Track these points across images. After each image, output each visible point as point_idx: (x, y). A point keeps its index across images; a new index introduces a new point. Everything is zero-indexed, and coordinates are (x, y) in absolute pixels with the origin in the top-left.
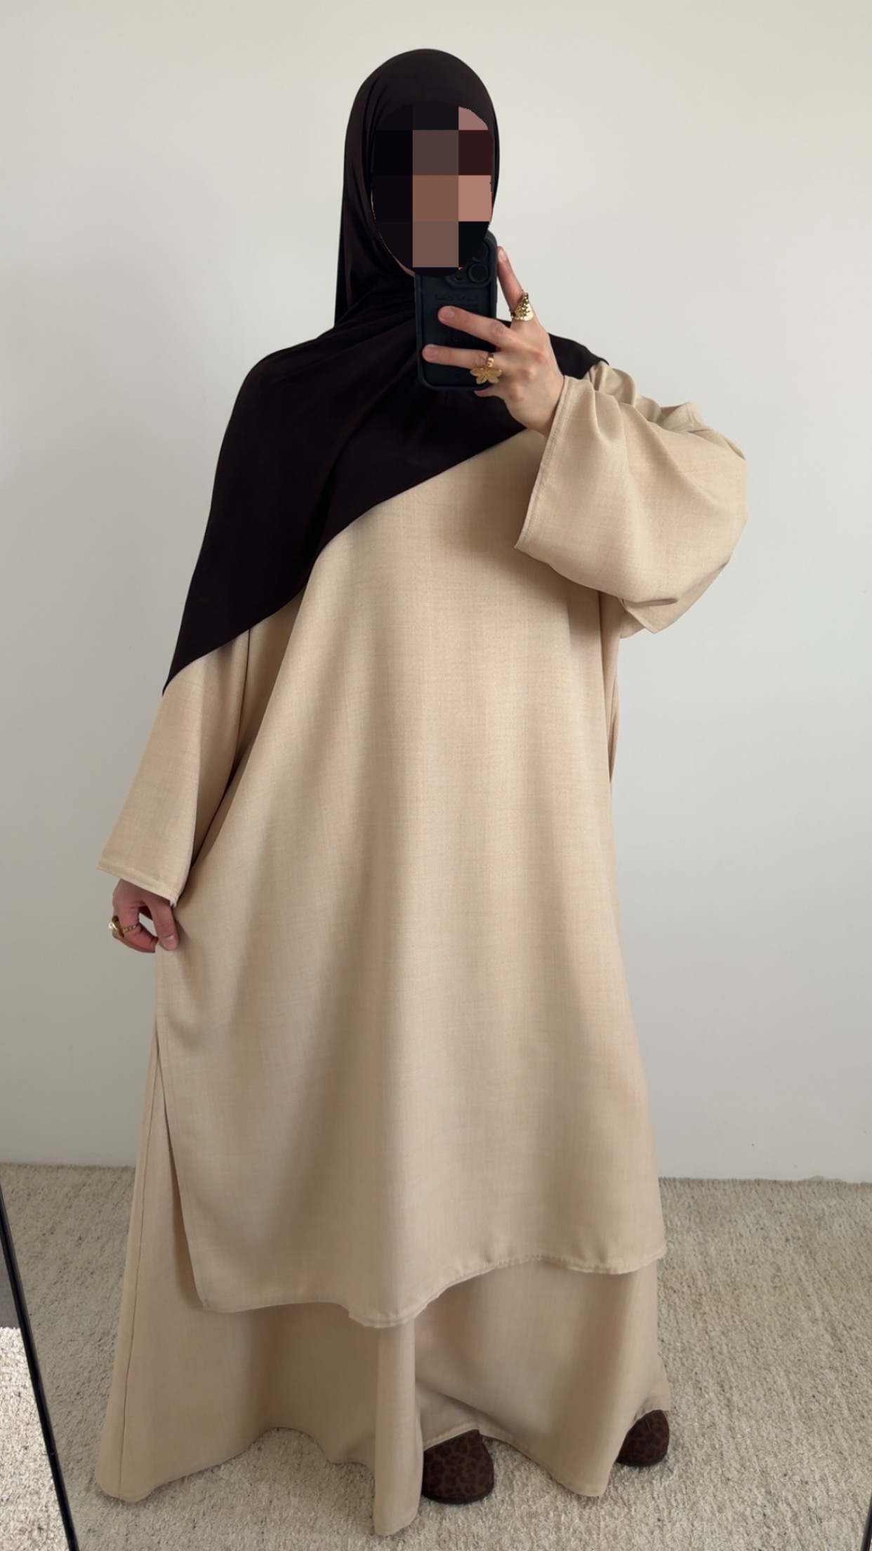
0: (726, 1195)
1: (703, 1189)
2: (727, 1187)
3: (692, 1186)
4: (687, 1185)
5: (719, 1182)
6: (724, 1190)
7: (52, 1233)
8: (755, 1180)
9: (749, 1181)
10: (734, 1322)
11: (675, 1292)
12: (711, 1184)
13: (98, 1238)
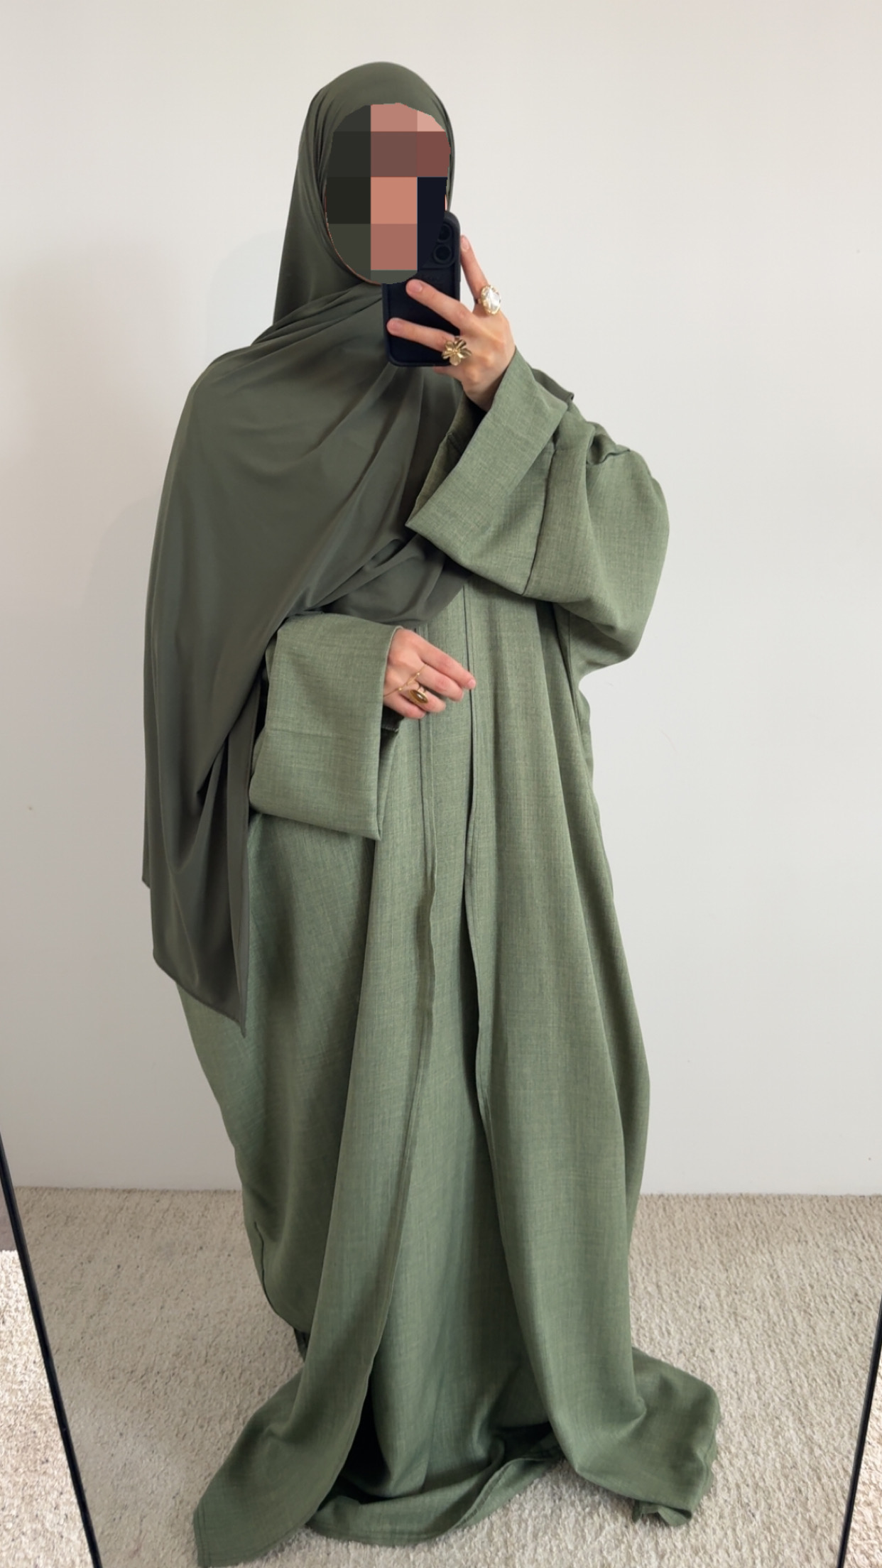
1: (769, 1206)
4: (752, 1202)
7: (90, 1262)
11: (745, 1319)
13: (138, 1267)
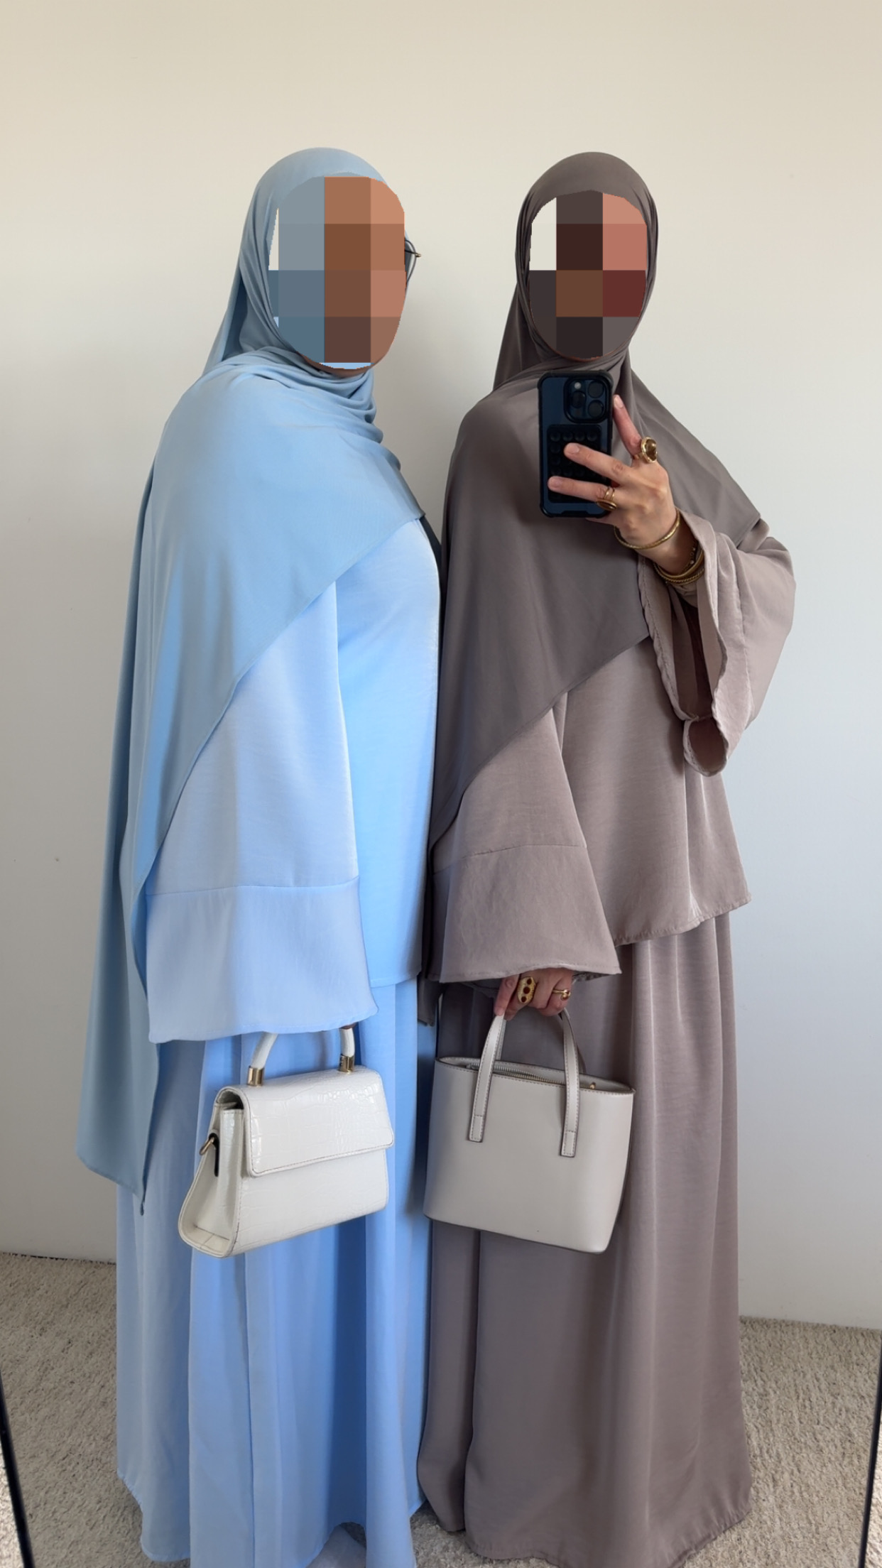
0: (794, 1340)
2: (797, 1330)
3: (757, 1326)
5: (787, 1325)
6: (793, 1334)
8: (831, 1327)
9: (824, 1325)
10: (793, 1492)
12: (779, 1327)
